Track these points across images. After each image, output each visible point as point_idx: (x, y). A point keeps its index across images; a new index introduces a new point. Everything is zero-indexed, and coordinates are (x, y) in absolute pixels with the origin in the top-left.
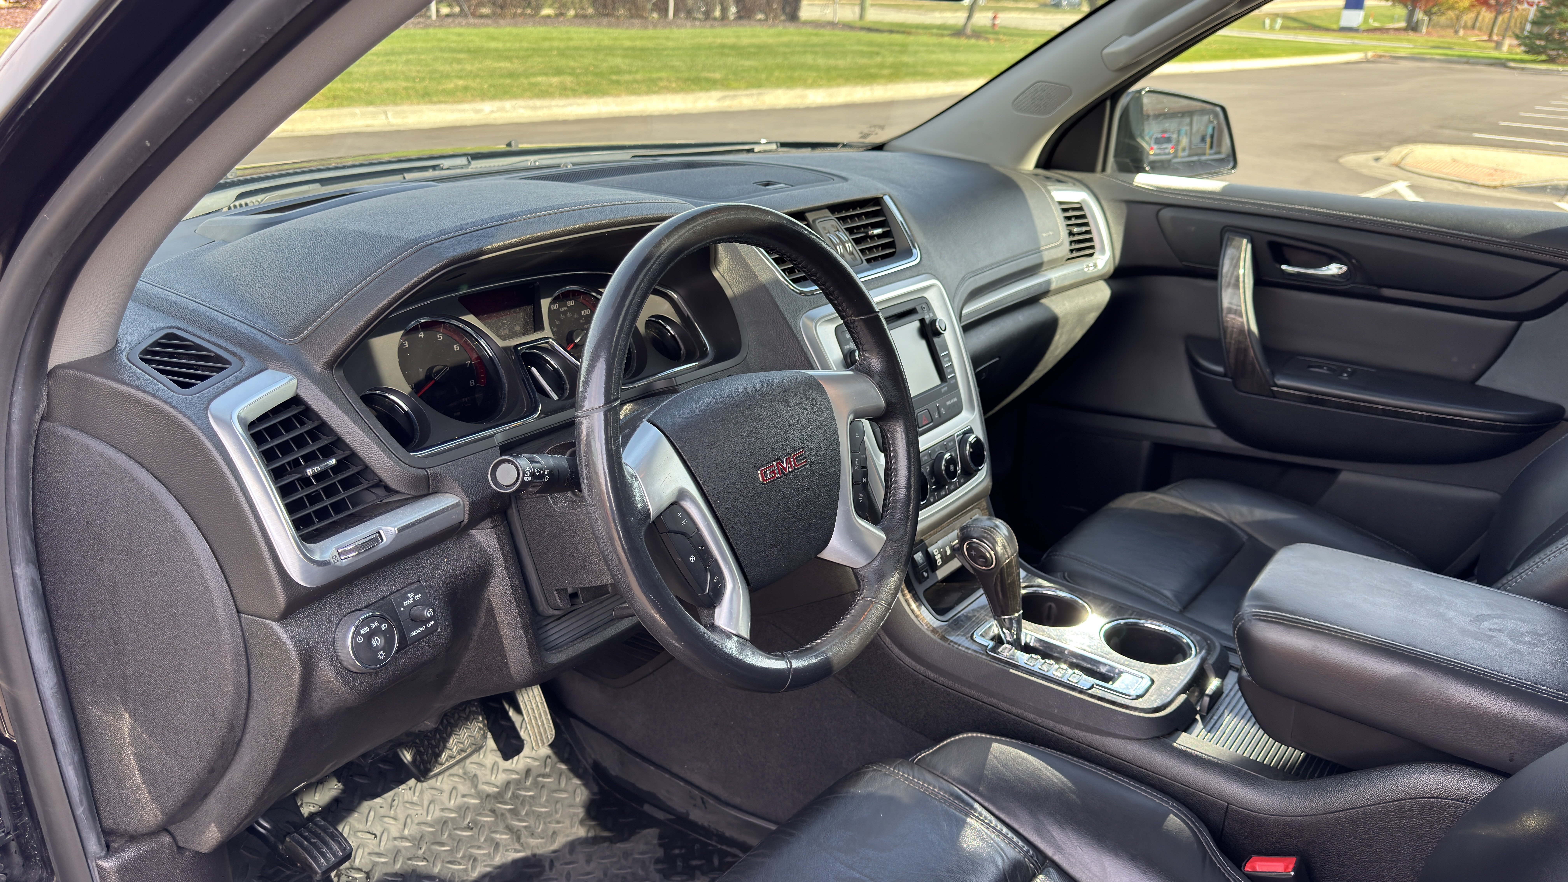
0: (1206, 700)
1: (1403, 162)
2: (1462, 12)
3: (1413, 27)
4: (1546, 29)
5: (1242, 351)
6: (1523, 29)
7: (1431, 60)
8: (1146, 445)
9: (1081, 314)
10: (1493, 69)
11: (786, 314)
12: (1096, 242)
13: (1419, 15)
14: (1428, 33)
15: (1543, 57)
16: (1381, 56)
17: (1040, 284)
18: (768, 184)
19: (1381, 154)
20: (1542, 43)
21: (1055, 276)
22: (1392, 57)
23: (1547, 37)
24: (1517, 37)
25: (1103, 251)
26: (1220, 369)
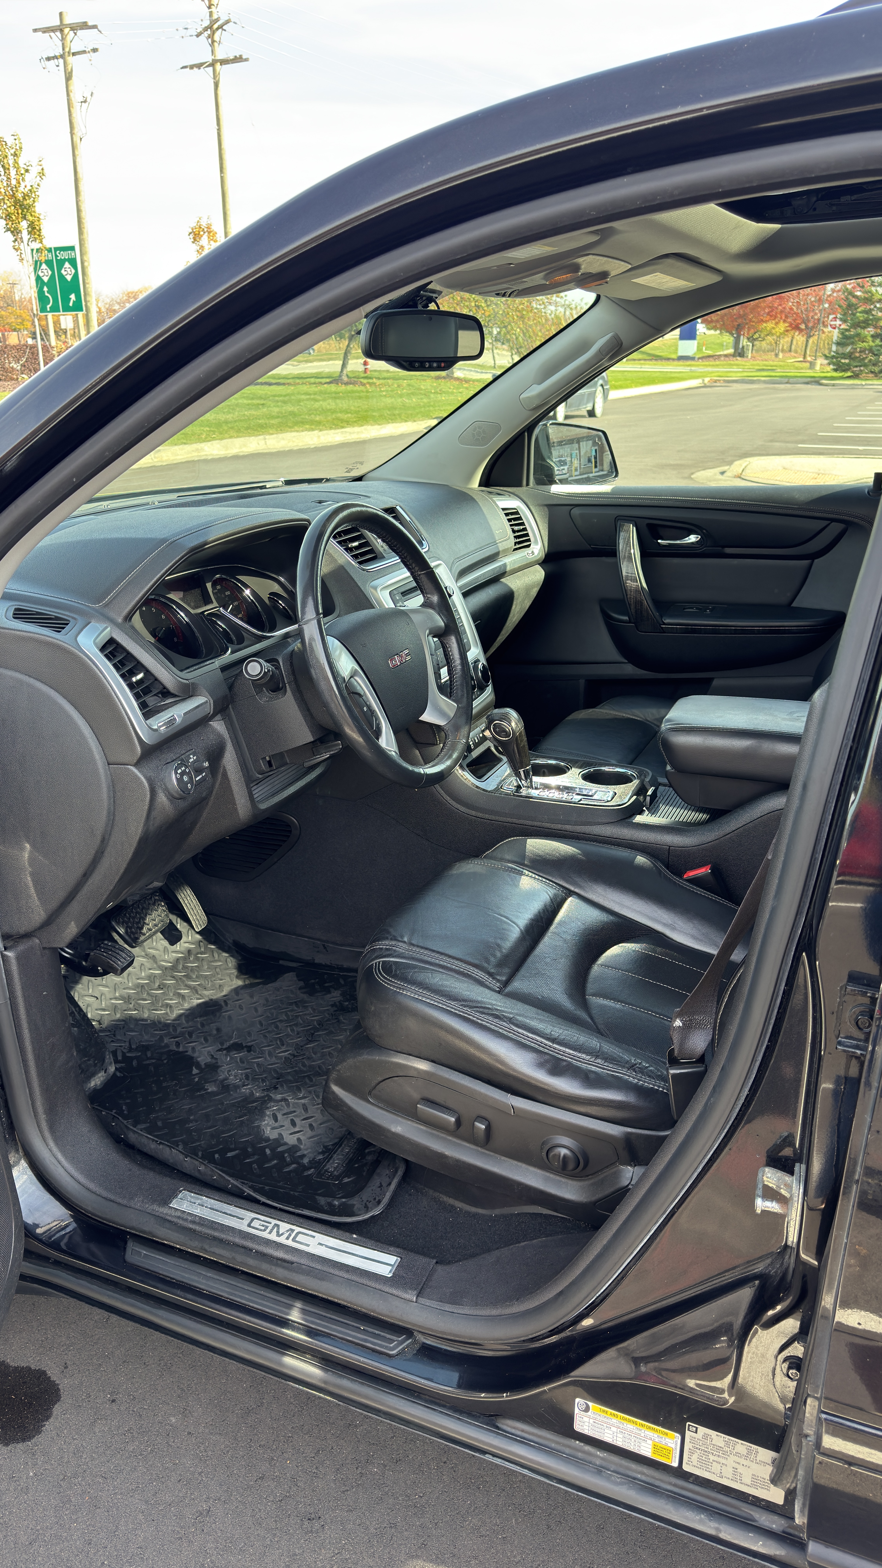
0: (648, 799)
1: (743, 473)
2: (779, 337)
3: (740, 353)
4: (849, 349)
5: (639, 603)
6: (830, 350)
7: (759, 382)
8: (582, 682)
9: (528, 589)
10: (809, 386)
11: (359, 584)
12: (531, 537)
13: (744, 341)
14: (753, 357)
15: (849, 374)
16: (715, 381)
17: (500, 566)
18: (320, 502)
19: (725, 468)
20: (847, 361)
21: (510, 561)
22: (725, 381)
23: (850, 356)
24: (826, 357)
25: (536, 542)
26: (626, 618)
